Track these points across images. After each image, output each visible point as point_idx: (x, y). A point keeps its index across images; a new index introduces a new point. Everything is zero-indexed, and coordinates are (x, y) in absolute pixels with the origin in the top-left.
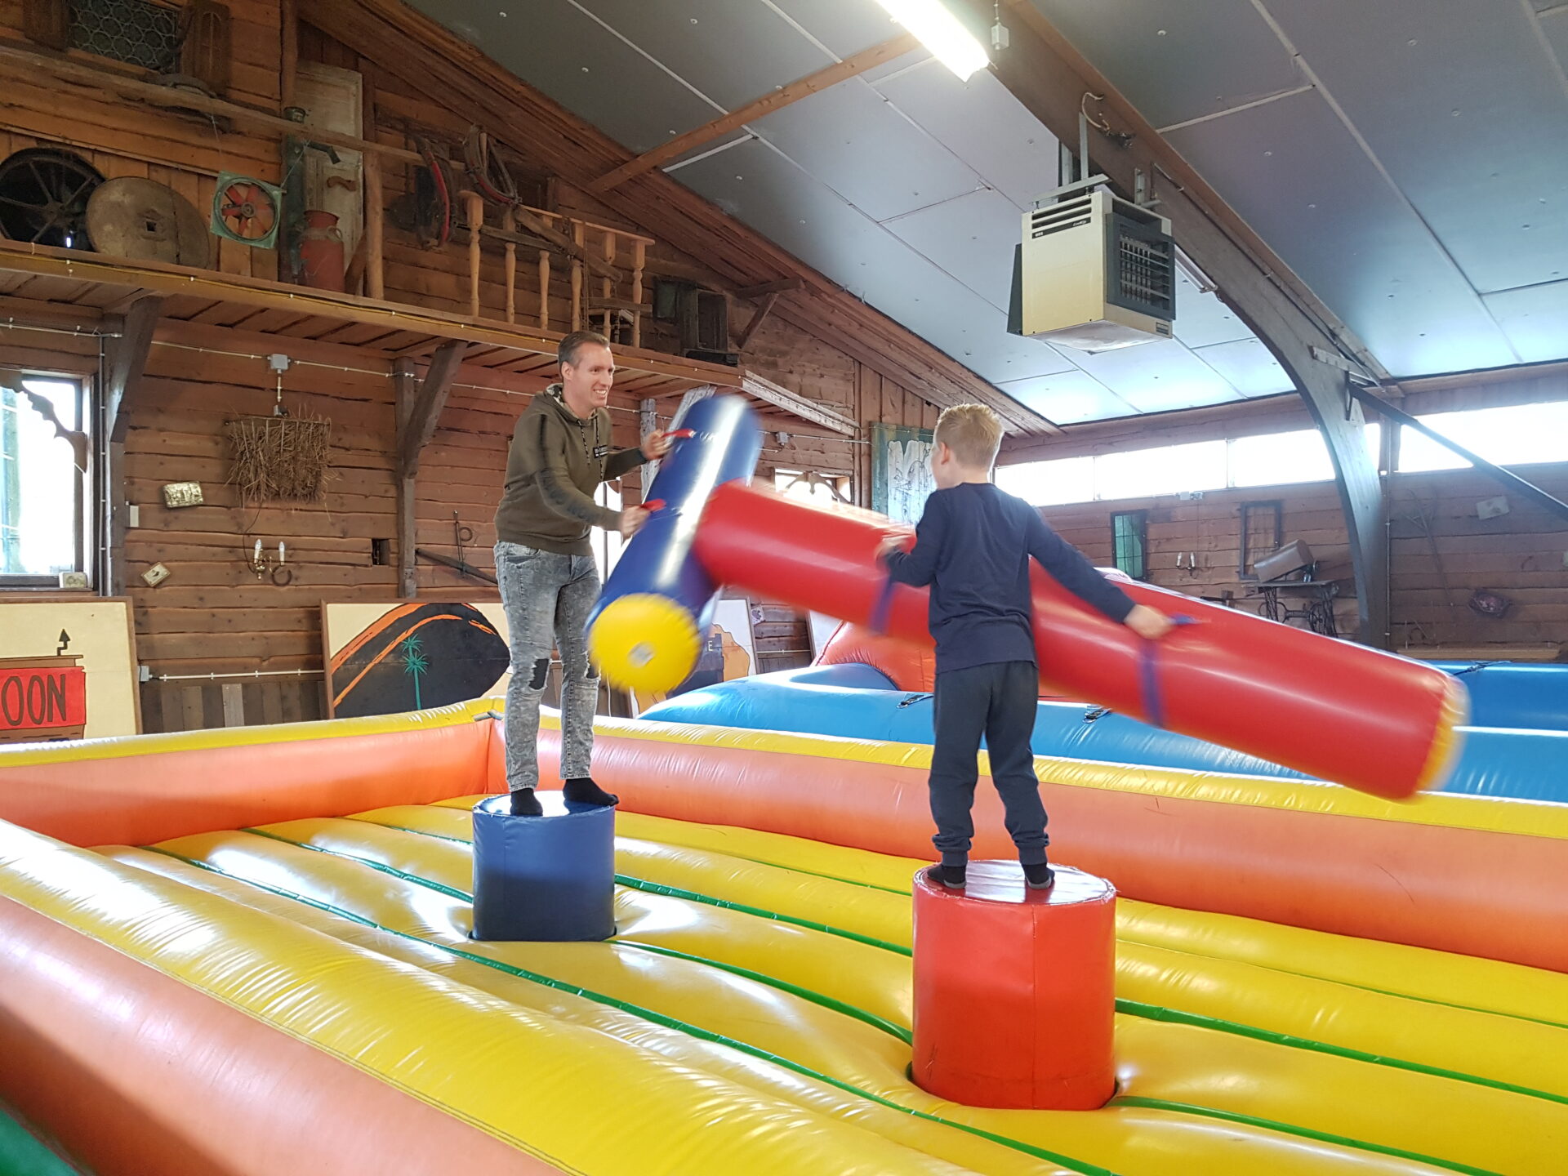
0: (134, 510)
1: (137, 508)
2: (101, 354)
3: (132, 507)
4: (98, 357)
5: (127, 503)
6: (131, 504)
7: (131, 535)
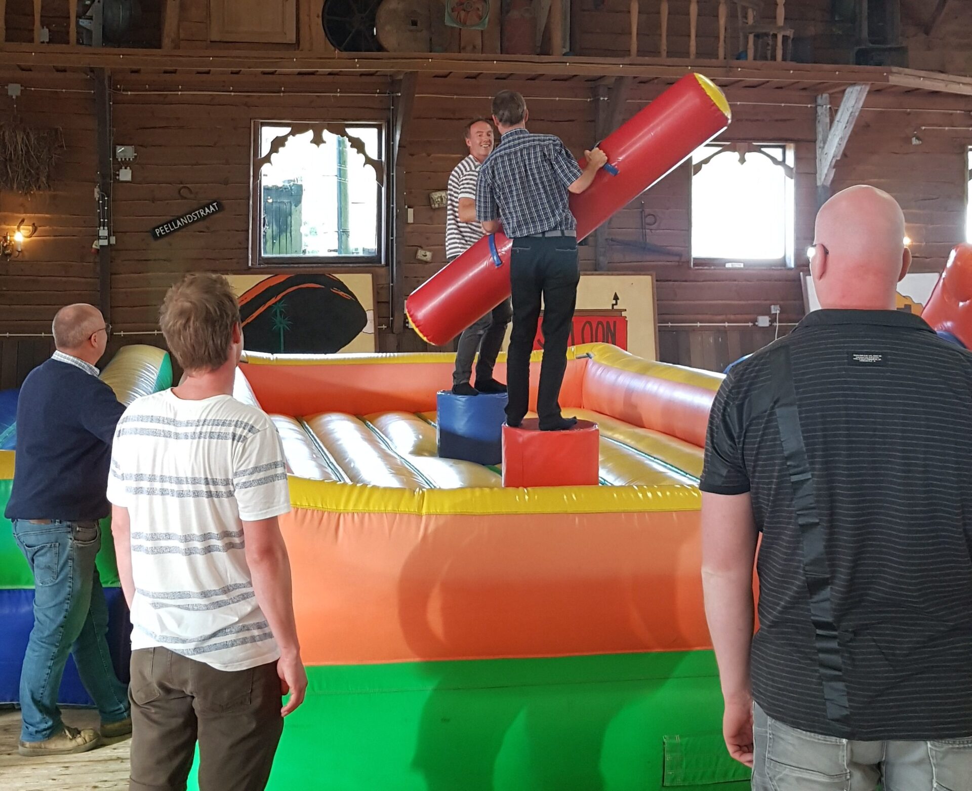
0: (411, 211)
1: (412, 210)
2: (392, 107)
3: (409, 209)
4: (389, 109)
5: (406, 207)
6: (409, 207)
7: (409, 229)
